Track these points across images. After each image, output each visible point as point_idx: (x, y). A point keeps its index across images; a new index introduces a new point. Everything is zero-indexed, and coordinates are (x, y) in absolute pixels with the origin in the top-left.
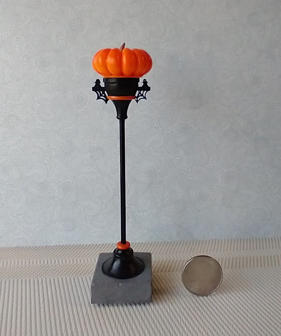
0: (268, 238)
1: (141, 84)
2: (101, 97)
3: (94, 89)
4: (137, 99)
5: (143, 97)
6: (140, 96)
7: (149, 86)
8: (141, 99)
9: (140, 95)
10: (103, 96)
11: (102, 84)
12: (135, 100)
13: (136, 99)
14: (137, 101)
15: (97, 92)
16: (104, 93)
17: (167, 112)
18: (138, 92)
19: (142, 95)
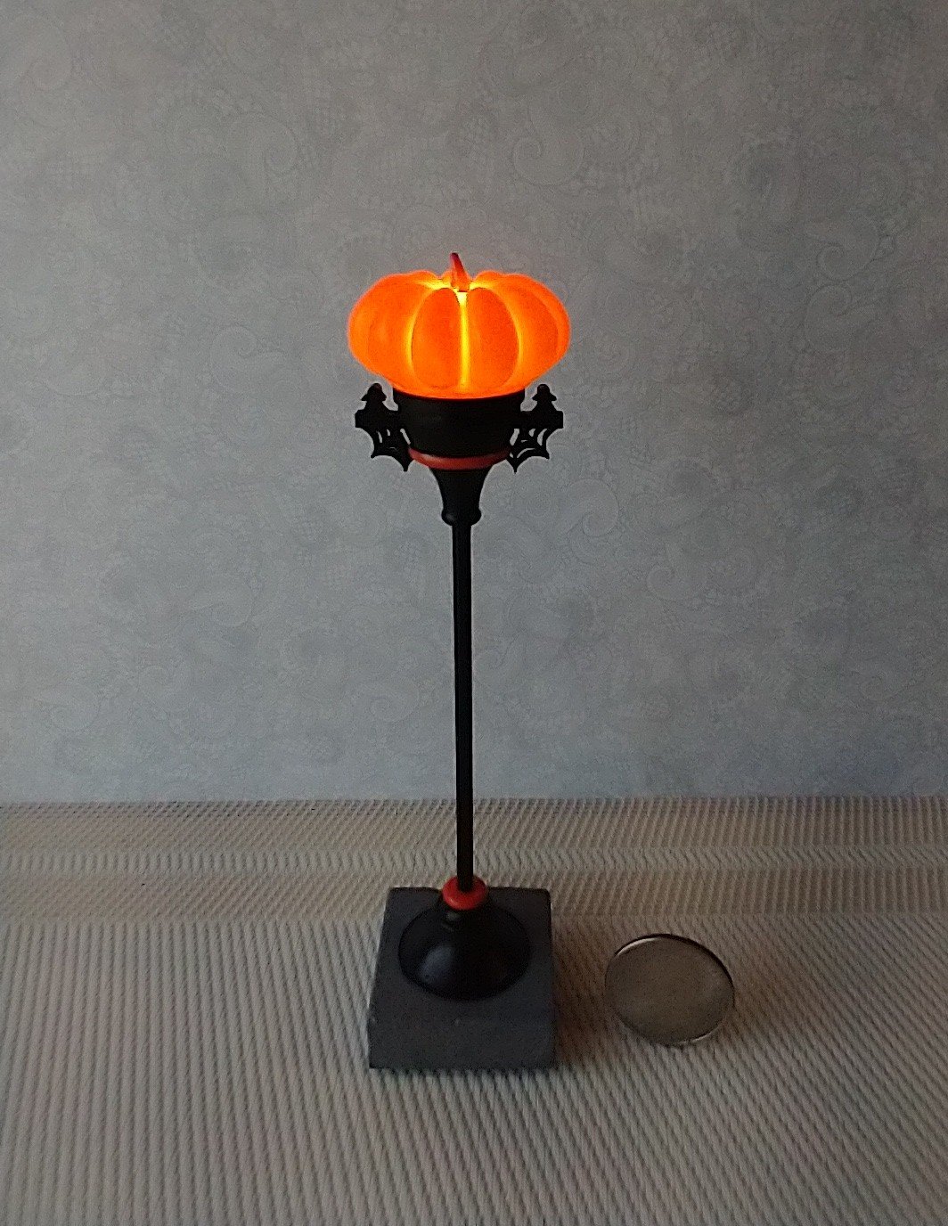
0: (923, 800)
3: (362, 420)
4: (515, 457)
5: (535, 449)
6: (525, 445)
7: (558, 409)
8: (529, 458)
9: (525, 441)
10: (394, 443)
11: (391, 404)
12: (509, 460)
13: (511, 456)
14: (516, 464)
15: (375, 431)
16: (396, 433)
17: (633, 425)
18: (517, 431)
19: (533, 443)
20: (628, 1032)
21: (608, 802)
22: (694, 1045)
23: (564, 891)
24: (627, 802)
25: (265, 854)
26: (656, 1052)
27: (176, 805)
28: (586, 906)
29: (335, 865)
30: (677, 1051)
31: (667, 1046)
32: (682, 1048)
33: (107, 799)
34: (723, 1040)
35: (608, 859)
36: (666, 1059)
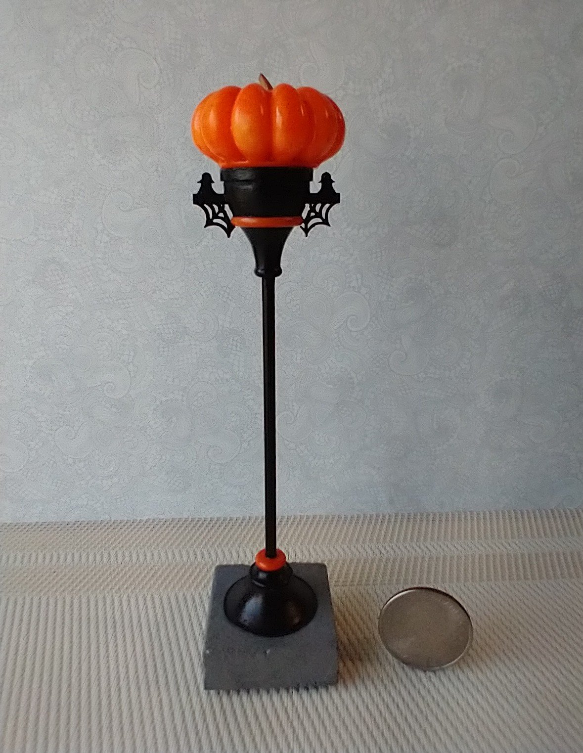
1: (315, 187)
2: (215, 221)
3: (198, 199)
4: (306, 226)
5: (320, 220)
6: (313, 217)
7: (337, 191)
8: (316, 226)
9: (313, 214)
10: (221, 218)
12: (301, 227)
13: (303, 225)
14: (306, 231)
15: (206, 206)
16: (222, 210)
19: (319, 215)
20: (395, 661)
21: (365, 516)
22: (443, 670)
23: (340, 571)
24: (378, 516)
25: (137, 551)
26: (416, 675)
27: (79, 523)
28: (357, 580)
29: (185, 558)
30: (432, 674)
31: (425, 671)
32: (434, 672)
33: (34, 520)
34: (463, 665)
35: (369, 550)
36: (424, 679)
